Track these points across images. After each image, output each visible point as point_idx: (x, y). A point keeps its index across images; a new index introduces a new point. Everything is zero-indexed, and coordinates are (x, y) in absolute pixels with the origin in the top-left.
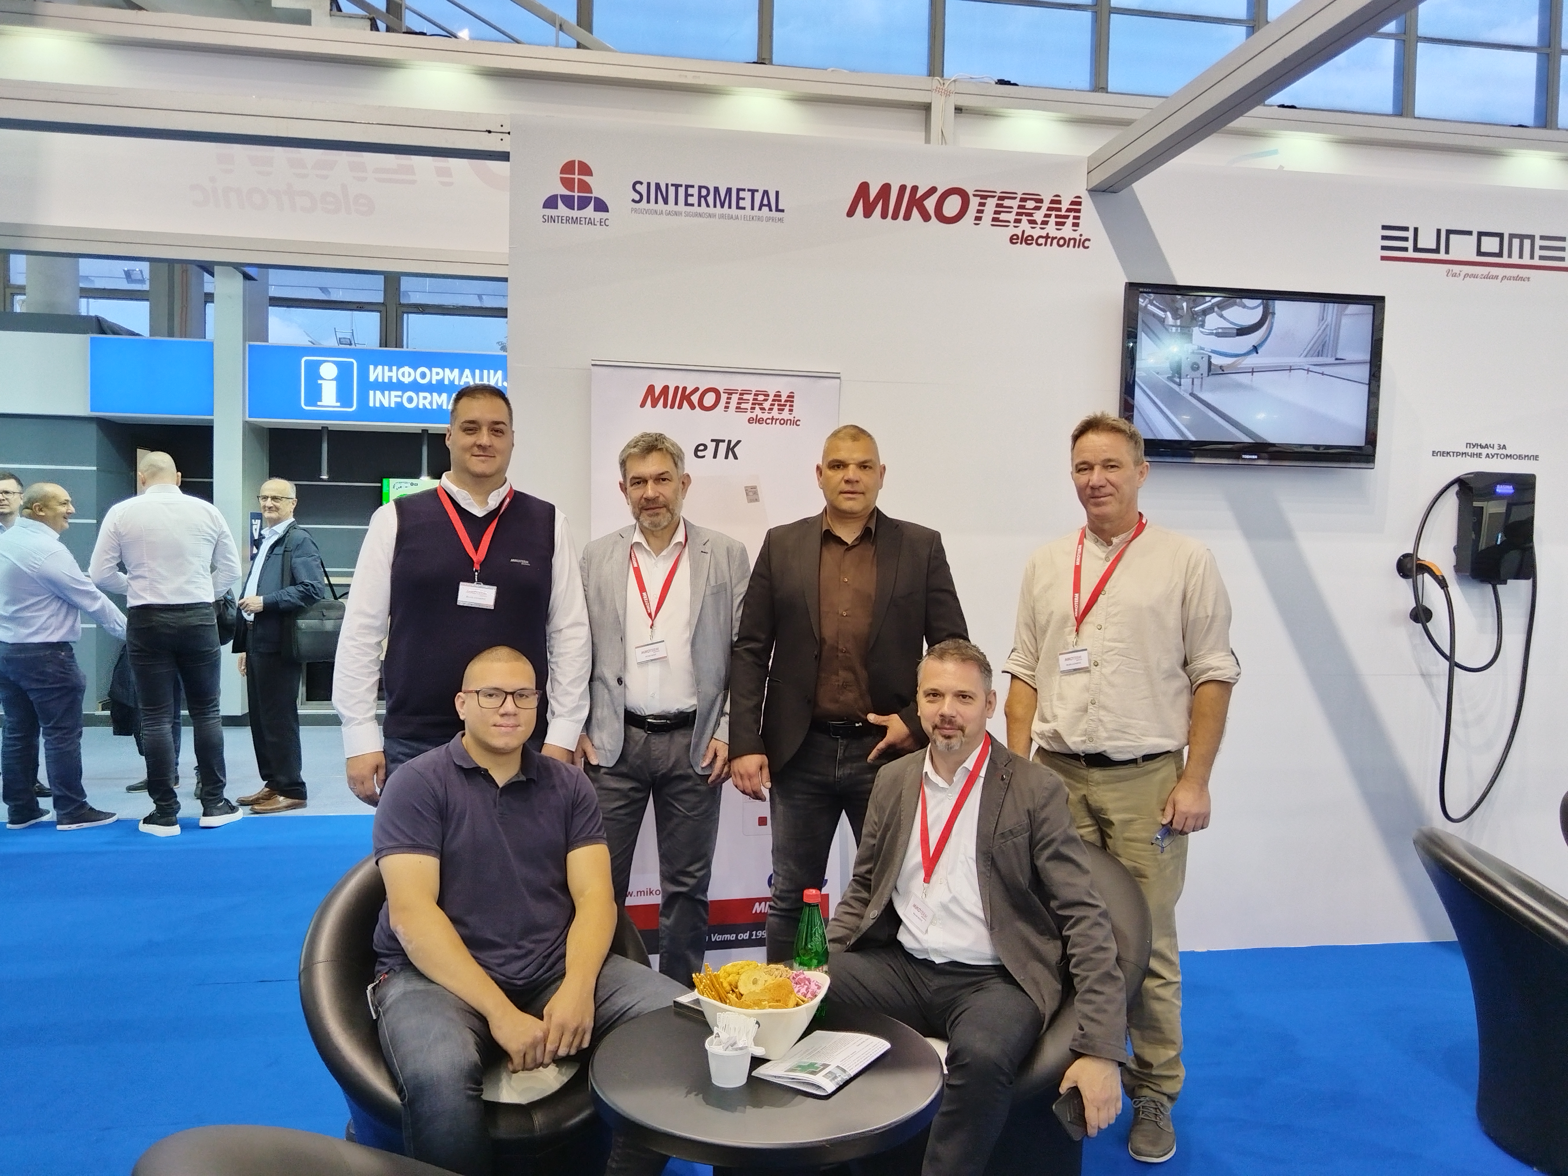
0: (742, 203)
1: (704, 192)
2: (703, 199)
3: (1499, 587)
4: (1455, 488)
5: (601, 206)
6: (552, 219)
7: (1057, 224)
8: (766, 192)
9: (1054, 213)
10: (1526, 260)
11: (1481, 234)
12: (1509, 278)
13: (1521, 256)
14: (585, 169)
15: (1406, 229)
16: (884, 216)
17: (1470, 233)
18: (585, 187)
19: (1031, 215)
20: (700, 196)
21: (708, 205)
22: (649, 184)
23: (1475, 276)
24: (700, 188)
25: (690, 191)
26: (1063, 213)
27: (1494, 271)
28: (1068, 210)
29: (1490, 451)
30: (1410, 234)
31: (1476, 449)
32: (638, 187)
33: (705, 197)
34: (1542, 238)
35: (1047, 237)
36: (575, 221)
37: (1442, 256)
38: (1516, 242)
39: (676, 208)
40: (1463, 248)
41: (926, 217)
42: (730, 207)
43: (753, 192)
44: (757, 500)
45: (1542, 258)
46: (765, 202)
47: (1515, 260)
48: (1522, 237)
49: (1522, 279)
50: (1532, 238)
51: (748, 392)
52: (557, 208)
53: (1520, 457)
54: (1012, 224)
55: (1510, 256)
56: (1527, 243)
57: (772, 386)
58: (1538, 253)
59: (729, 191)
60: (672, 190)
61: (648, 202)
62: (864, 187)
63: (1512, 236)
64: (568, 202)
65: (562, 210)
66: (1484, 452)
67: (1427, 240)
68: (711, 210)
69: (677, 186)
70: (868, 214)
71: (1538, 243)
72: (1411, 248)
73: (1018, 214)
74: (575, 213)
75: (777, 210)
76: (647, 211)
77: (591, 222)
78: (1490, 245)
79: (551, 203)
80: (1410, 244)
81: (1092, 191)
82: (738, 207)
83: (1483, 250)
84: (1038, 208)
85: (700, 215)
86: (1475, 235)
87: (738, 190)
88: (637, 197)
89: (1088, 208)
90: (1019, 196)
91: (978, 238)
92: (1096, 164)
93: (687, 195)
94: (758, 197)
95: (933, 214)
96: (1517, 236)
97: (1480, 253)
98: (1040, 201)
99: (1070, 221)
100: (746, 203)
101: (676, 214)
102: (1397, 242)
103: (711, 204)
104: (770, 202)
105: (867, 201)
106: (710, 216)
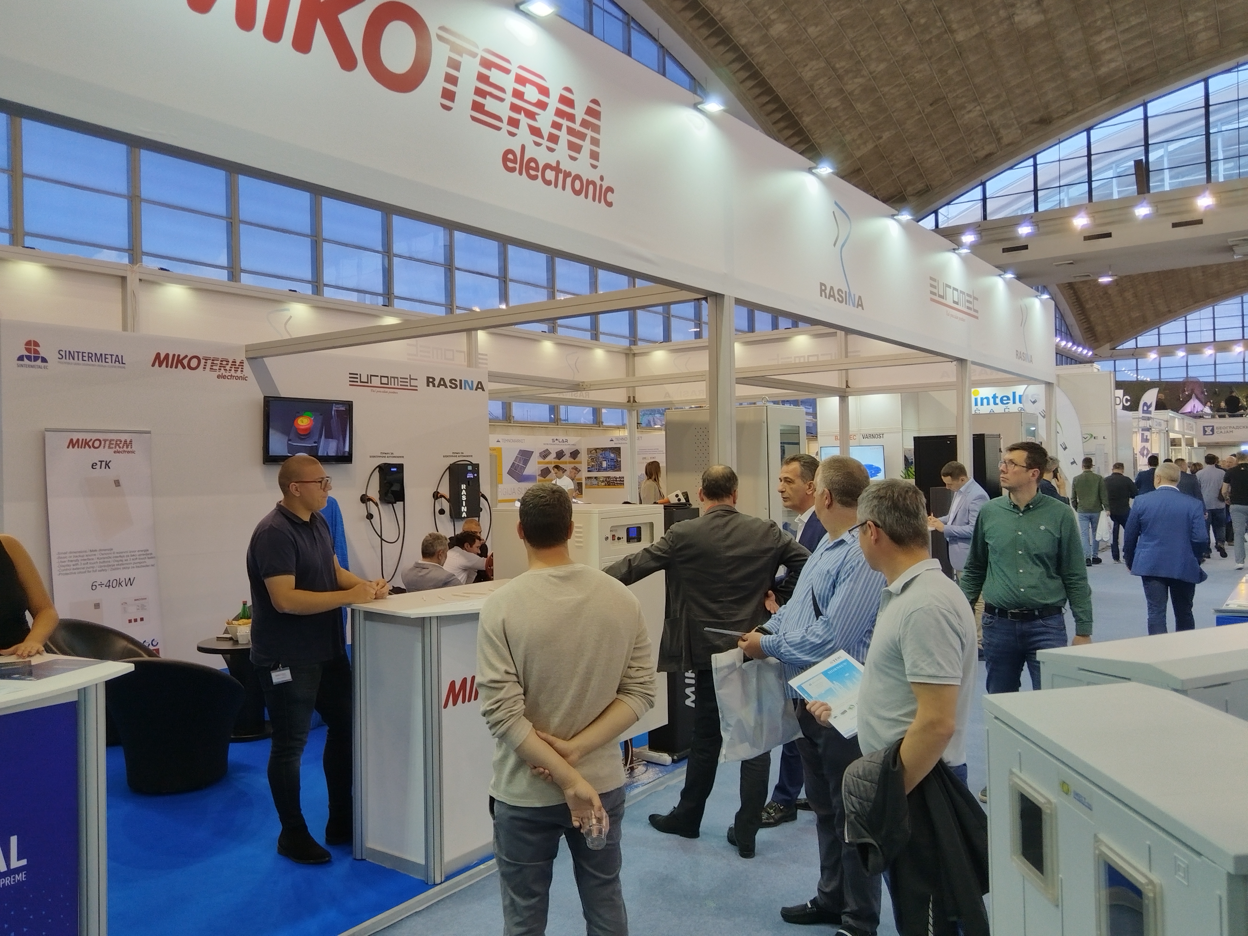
0: (107, 360)
3: (394, 505)
4: (378, 469)
5: (44, 360)
6: (22, 366)
7: (235, 371)
9: (233, 366)
10: (396, 386)
11: (381, 377)
12: (391, 392)
14: (36, 344)
15: (357, 374)
16: (167, 366)
17: (378, 376)
18: (36, 352)
19: (225, 367)
20: (89, 357)
21: (92, 361)
22: (66, 351)
23: (380, 392)
24: (89, 353)
25: (84, 354)
26: (237, 366)
27: (386, 390)
28: (239, 365)
29: (389, 455)
30: (358, 376)
31: (384, 454)
32: (61, 352)
33: (91, 358)
34: (401, 378)
35: (231, 376)
36: (32, 366)
37: (369, 384)
38: (393, 379)
39: (78, 362)
40: (376, 381)
41: (184, 367)
42: (102, 361)
43: (111, 355)
44: (119, 486)
45: (401, 385)
46: (117, 360)
47: (393, 386)
48: (394, 378)
49: (395, 393)
50: (397, 378)
51: (113, 440)
52: (23, 360)
53: (398, 457)
54: (218, 371)
55: (391, 384)
56: (396, 380)
57: (123, 437)
58: (400, 383)
59: (101, 355)
60: (76, 354)
61: (65, 359)
62: (158, 355)
63: (391, 377)
64: (29, 358)
65: (26, 361)
66: (386, 455)
67: (364, 379)
68: (94, 363)
69: (78, 352)
70: (160, 366)
71: (400, 380)
72: (359, 381)
73: (220, 366)
74: (33, 363)
75: (122, 363)
76: (65, 363)
77: (40, 367)
78: (385, 380)
79: (21, 358)
80: (358, 380)
81: (248, 359)
82: (106, 362)
84: (227, 364)
85: (89, 365)
87: (105, 355)
88: (60, 357)
89: (246, 364)
90: (220, 359)
91: (204, 375)
92: (249, 348)
93: (83, 356)
94: (114, 358)
95: (186, 366)
96: (393, 377)
97: (381, 383)
98: (228, 362)
99: (240, 370)
100: (109, 360)
101: (79, 364)
102: (354, 379)
103: (94, 360)
104: (119, 360)
105: (160, 360)
106: (93, 365)
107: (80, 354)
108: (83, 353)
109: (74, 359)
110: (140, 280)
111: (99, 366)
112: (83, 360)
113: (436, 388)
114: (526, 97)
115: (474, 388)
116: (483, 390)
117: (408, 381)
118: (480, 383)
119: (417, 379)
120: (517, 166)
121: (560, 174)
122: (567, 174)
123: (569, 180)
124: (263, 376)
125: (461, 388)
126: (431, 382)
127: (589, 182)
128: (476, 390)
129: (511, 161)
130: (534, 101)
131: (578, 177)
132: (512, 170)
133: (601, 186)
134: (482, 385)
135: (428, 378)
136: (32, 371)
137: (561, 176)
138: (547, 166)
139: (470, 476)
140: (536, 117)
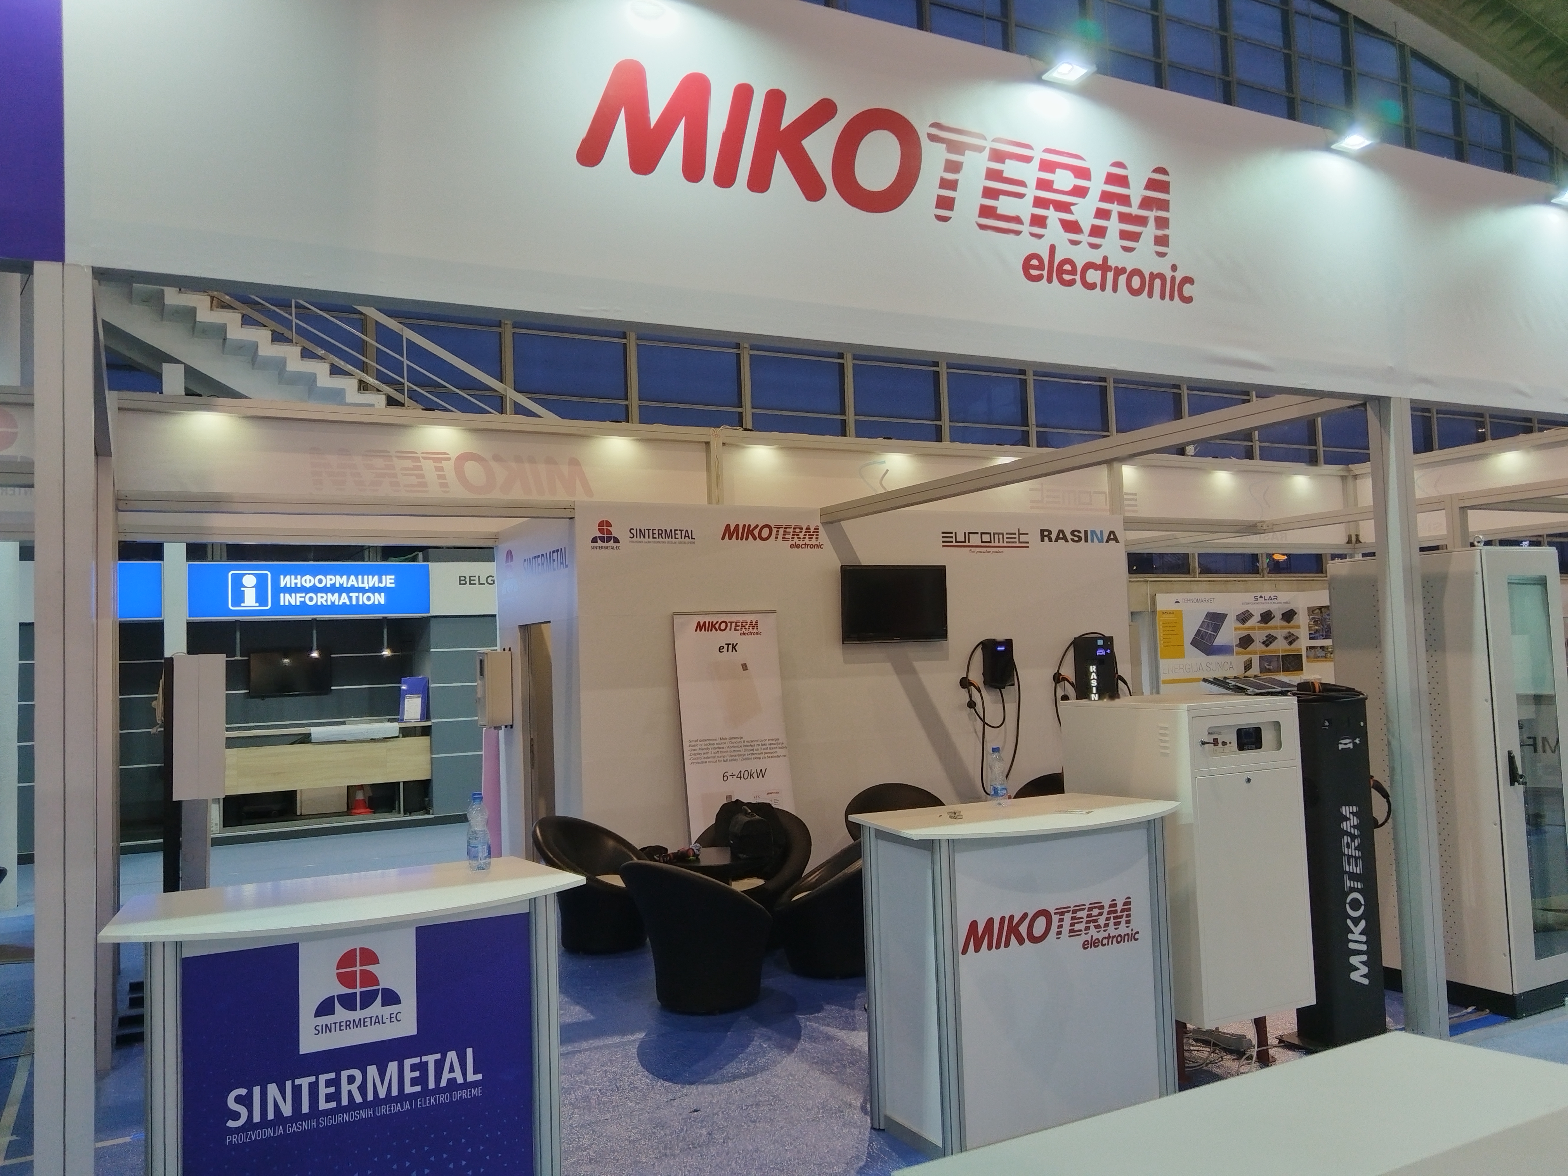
0: (677, 536)
1: (660, 532)
2: (660, 536)
3: (1002, 690)
4: (981, 646)
5: (616, 541)
6: (595, 548)
7: (809, 538)
8: (687, 531)
9: (808, 534)
10: (1001, 544)
11: (982, 534)
12: (995, 552)
13: (999, 542)
14: (609, 524)
15: (952, 533)
16: (737, 539)
17: (977, 533)
18: (609, 532)
19: (798, 535)
20: (659, 534)
21: (662, 538)
22: (637, 529)
23: (981, 552)
24: (659, 530)
25: (655, 532)
26: (811, 533)
27: (989, 549)
28: (814, 532)
30: (953, 535)
32: (632, 531)
33: (661, 534)
34: (1007, 534)
35: (805, 544)
36: (606, 548)
37: (967, 544)
38: (996, 536)
39: (649, 540)
40: (975, 540)
41: (755, 539)
42: (672, 538)
43: (681, 531)
44: (747, 669)
45: (1007, 542)
46: (687, 535)
47: (997, 544)
48: (998, 534)
49: (1000, 552)
50: (1003, 534)
51: (739, 622)
52: (597, 542)
53: (1006, 632)
54: (791, 540)
55: (994, 542)
56: (1001, 536)
57: (749, 618)
58: (1006, 540)
59: (671, 530)
60: (647, 531)
61: (637, 537)
62: (728, 526)
63: (994, 534)
64: (602, 539)
65: (600, 543)
67: (960, 538)
68: (664, 540)
69: (649, 530)
70: (730, 539)
71: (1005, 536)
72: (954, 542)
73: (793, 535)
74: (605, 544)
75: (692, 538)
76: (636, 542)
77: (612, 548)
78: (986, 538)
79: (594, 540)
80: (954, 539)
81: (824, 524)
82: (675, 538)
83: (983, 540)
84: (801, 532)
85: (659, 542)
86: (980, 534)
87: (675, 530)
88: (632, 536)
89: (821, 530)
90: (793, 527)
91: (777, 547)
92: (824, 512)
93: (653, 534)
94: (684, 533)
95: (757, 536)
96: (996, 533)
97: (982, 542)
98: (802, 529)
99: (815, 537)
100: (678, 536)
101: (649, 542)
102: (948, 539)
103: (664, 537)
104: (688, 535)
105: (730, 532)
106: (664, 542)
107: (651, 531)
108: (653, 530)
109: (644, 537)
110: (724, 444)
111: (669, 542)
112: (653, 538)
113: (1053, 543)
114: (1055, 186)
115: (1105, 539)
116: (1117, 541)
117: (1017, 536)
118: (1112, 532)
119: (1027, 534)
120: (1045, 273)
121: (1109, 273)
122: (1119, 272)
123: (1122, 279)
124: (841, 543)
125: (1086, 541)
126: (1046, 536)
127: (1153, 276)
128: (1107, 541)
129: (1035, 268)
130: (1068, 187)
131: (1137, 272)
132: (1038, 278)
133: (1173, 279)
134: (1114, 535)
135: (1042, 531)
136: (606, 554)
137: (1110, 275)
138: (1089, 266)
139: (1101, 652)
140: (1072, 208)
